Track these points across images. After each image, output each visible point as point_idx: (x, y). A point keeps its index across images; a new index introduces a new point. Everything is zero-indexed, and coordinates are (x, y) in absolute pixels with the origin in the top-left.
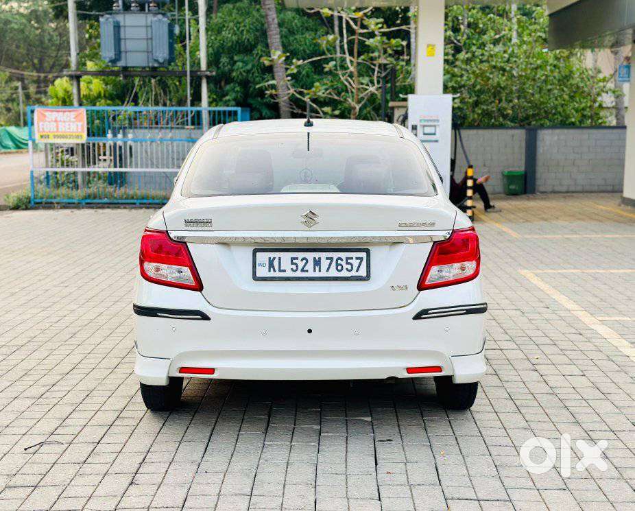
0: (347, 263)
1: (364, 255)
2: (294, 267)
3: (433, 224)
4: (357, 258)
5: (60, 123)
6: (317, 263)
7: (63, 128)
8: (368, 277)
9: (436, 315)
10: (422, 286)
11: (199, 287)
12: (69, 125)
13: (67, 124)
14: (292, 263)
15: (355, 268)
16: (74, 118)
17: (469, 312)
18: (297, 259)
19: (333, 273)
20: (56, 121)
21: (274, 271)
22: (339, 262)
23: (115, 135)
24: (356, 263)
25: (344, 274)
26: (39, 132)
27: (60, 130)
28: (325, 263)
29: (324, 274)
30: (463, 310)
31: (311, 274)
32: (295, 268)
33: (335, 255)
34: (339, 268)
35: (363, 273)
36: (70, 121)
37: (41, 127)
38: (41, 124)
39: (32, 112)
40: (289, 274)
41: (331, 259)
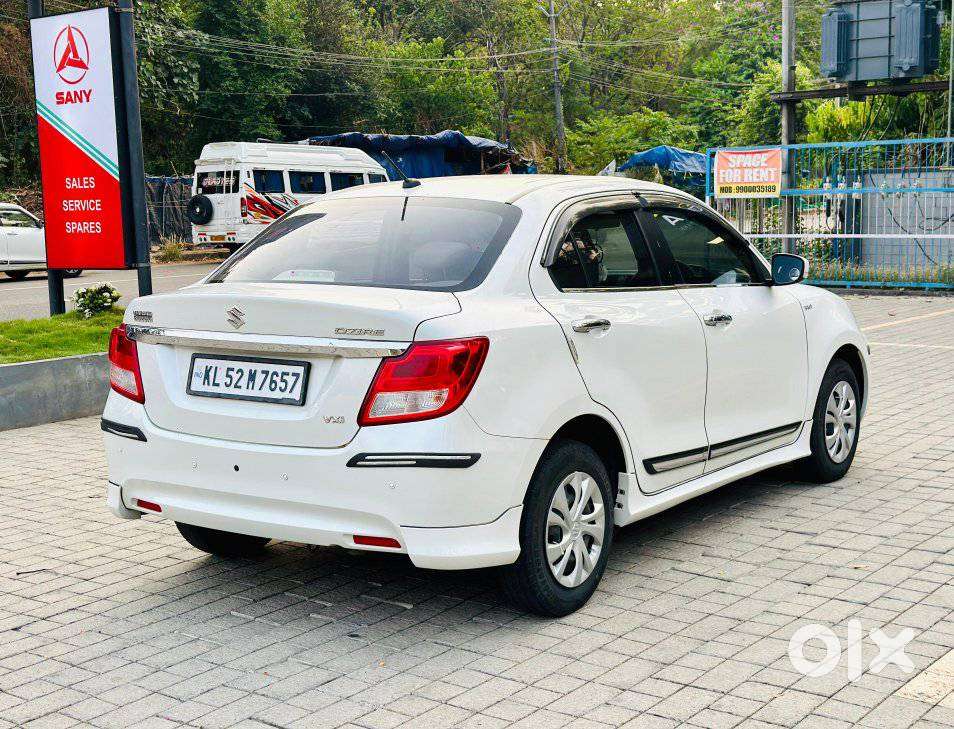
0: (283, 380)
1: (300, 370)
2: (228, 380)
3: (381, 332)
4: (294, 374)
5: (746, 170)
6: (252, 377)
7: (751, 178)
8: (303, 401)
9: (375, 463)
10: (363, 420)
11: (140, 399)
12: (758, 172)
13: (756, 170)
14: (228, 376)
15: (289, 388)
16: (766, 162)
17: (421, 464)
18: (233, 370)
19: (266, 393)
20: (741, 167)
21: (208, 384)
22: (275, 378)
23: (850, 185)
24: (290, 380)
25: (277, 395)
26: (719, 183)
27: (746, 180)
28: (260, 378)
29: (255, 393)
30: (413, 460)
31: (243, 392)
32: (228, 383)
33: (272, 368)
34: (273, 386)
35: (296, 395)
36: (760, 167)
37: (722, 176)
38: (722, 171)
39: (713, 155)
40: (222, 390)
41: (267, 373)
